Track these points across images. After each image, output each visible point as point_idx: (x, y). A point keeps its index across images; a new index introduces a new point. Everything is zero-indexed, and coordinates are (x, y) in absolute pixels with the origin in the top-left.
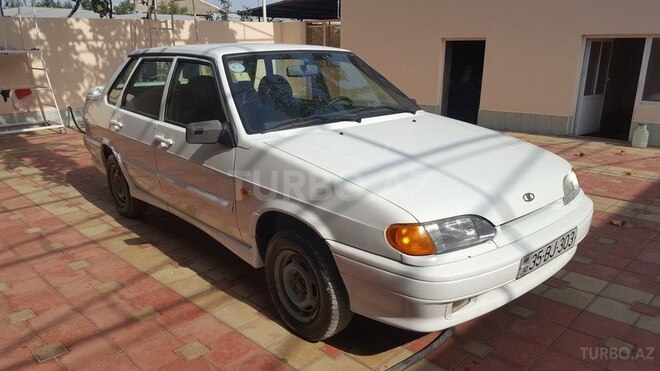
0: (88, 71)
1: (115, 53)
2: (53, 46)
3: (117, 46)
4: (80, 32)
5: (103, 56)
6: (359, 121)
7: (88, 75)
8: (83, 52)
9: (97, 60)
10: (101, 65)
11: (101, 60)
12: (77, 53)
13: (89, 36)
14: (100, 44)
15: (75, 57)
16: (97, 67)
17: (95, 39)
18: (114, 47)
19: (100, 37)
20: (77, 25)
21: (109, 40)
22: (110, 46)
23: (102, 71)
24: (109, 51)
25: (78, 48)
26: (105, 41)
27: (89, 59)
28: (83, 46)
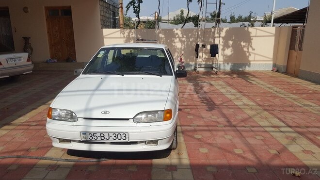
0: (177, 50)
1: (189, 43)
2: (167, 39)
3: (191, 40)
4: (177, 34)
5: (184, 44)
6: (123, 75)
7: (177, 52)
8: (178, 42)
9: (182, 46)
10: (183, 48)
11: (183, 46)
12: (175, 43)
13: (181, 36)
14: (184, 39)
15: (174, 44)
16: (181, 48)
17: (183, 37)
18: (189, 40)
19: (185, 36)
20: (176, 32)
21: (188, 38)
22: (188, 40)
23: (183, 50)
24: (187, 42)
25: (175, 41)
26: (186, 38)
27: (178, 45)
28: (178, 39)
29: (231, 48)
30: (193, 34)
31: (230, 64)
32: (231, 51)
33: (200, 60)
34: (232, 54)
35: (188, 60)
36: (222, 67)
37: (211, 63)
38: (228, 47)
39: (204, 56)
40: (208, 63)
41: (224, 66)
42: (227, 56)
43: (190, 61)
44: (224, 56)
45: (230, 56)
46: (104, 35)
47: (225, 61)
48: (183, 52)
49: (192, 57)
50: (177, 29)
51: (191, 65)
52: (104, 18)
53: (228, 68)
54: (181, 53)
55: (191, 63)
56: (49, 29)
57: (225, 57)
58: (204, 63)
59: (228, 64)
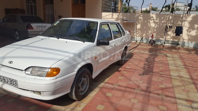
0: (151, 28)
1: (161, 24)
2: (144, 21)
3: (163, 22)
4: (152, 17)
5: (157, 24)
7: (151, 30)
8: (152, 23)
9: (155, 26)
10: (156, 27)
11: (156, 26)
12: (150, 23)
14: (157, 21)
17: (157, 19)
18: (162, 22)
19: (158, 19)
21: (160, 20)
22: (160, 22)
23: (156, 29)
24: (160, 23)
25: (151, 22)
26: (159, 20)
27: (153, 25)
28: (152, 21)
29: (196, 30)
30: (165, 18)
31: (194, 43)
32: (196, 33)
33: (169, 37)
34: (196, 35)
35: (159, 37)
36: (186, 44)
37: (177, 41)
38: (194, 29)
39: (172, 35)
40: (175, 40)
41: (188, 43)
42: (191, 36)
43: (160, 37)
44: (188, 36)
45: (195, 36)
46: (102, 16)
47: (189, 40)
48: (155, 30)
49: (162, 34)
50: (153, 14)
51: (161, 41)
52: (105, 6)
53: (191, 45)
54: (154, 30)
55: (160, 39)
56: (73, 11)
57: (190, 36)
58: (171, 40)
59: (192, 43)
